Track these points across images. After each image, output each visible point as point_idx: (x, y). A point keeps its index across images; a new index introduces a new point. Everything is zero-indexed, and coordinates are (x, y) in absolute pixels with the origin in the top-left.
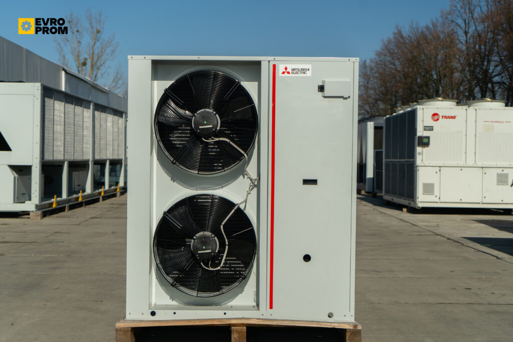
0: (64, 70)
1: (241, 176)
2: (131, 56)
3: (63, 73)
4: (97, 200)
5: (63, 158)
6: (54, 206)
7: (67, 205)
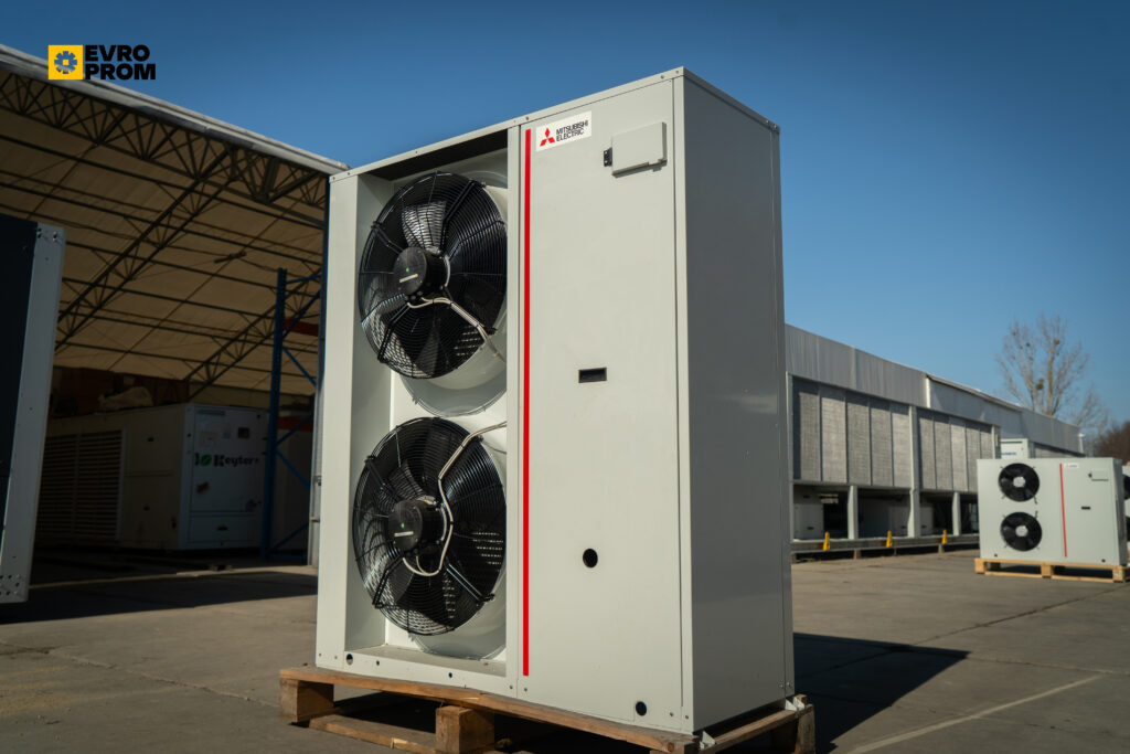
0: (928, 376)
3: (927, 381)
4: (934, 550)
5: (845, 481)
6: (825, 548)
7: (856, 550)
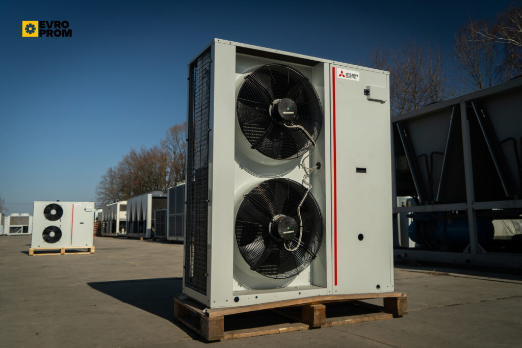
1: (297, 166)
2: (218, 39)
